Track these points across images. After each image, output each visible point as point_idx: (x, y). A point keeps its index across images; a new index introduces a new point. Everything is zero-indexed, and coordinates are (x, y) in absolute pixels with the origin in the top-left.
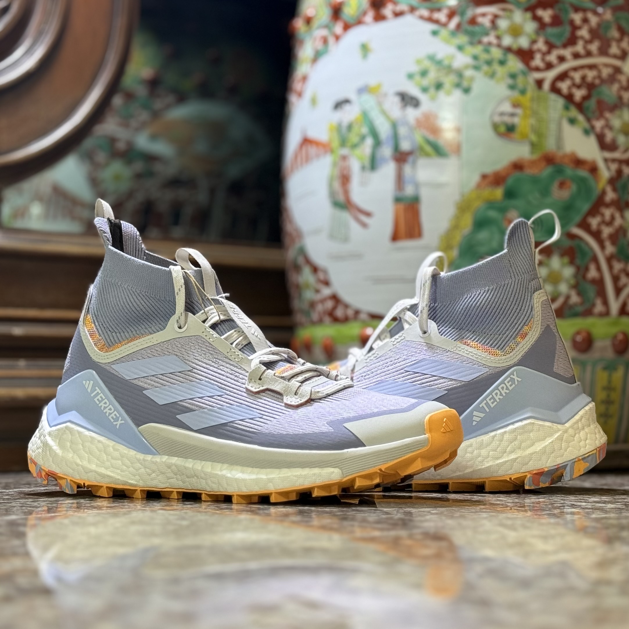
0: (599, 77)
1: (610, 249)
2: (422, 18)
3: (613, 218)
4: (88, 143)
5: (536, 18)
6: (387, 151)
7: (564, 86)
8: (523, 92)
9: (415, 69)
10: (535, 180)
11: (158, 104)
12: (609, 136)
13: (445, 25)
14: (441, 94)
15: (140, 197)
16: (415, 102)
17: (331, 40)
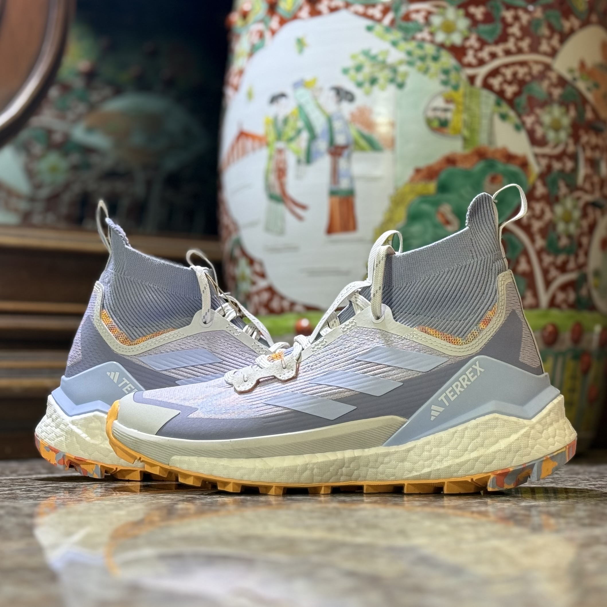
0: (530, 73)
1: (540, 242)
2: (356, 13)
3: (543, 212)
4: (24, 135)
5: (469, 15)
6: (322, 145)
7: (496, 82)
8: (456, 88)
9: (350, 64)
10: (467, 175)
11: (95, 97)
12: (539, 132)
13: (379, 21)
14: (376, 89)
15: (77, 189)
16: (350, 97)
17: (268, 35)
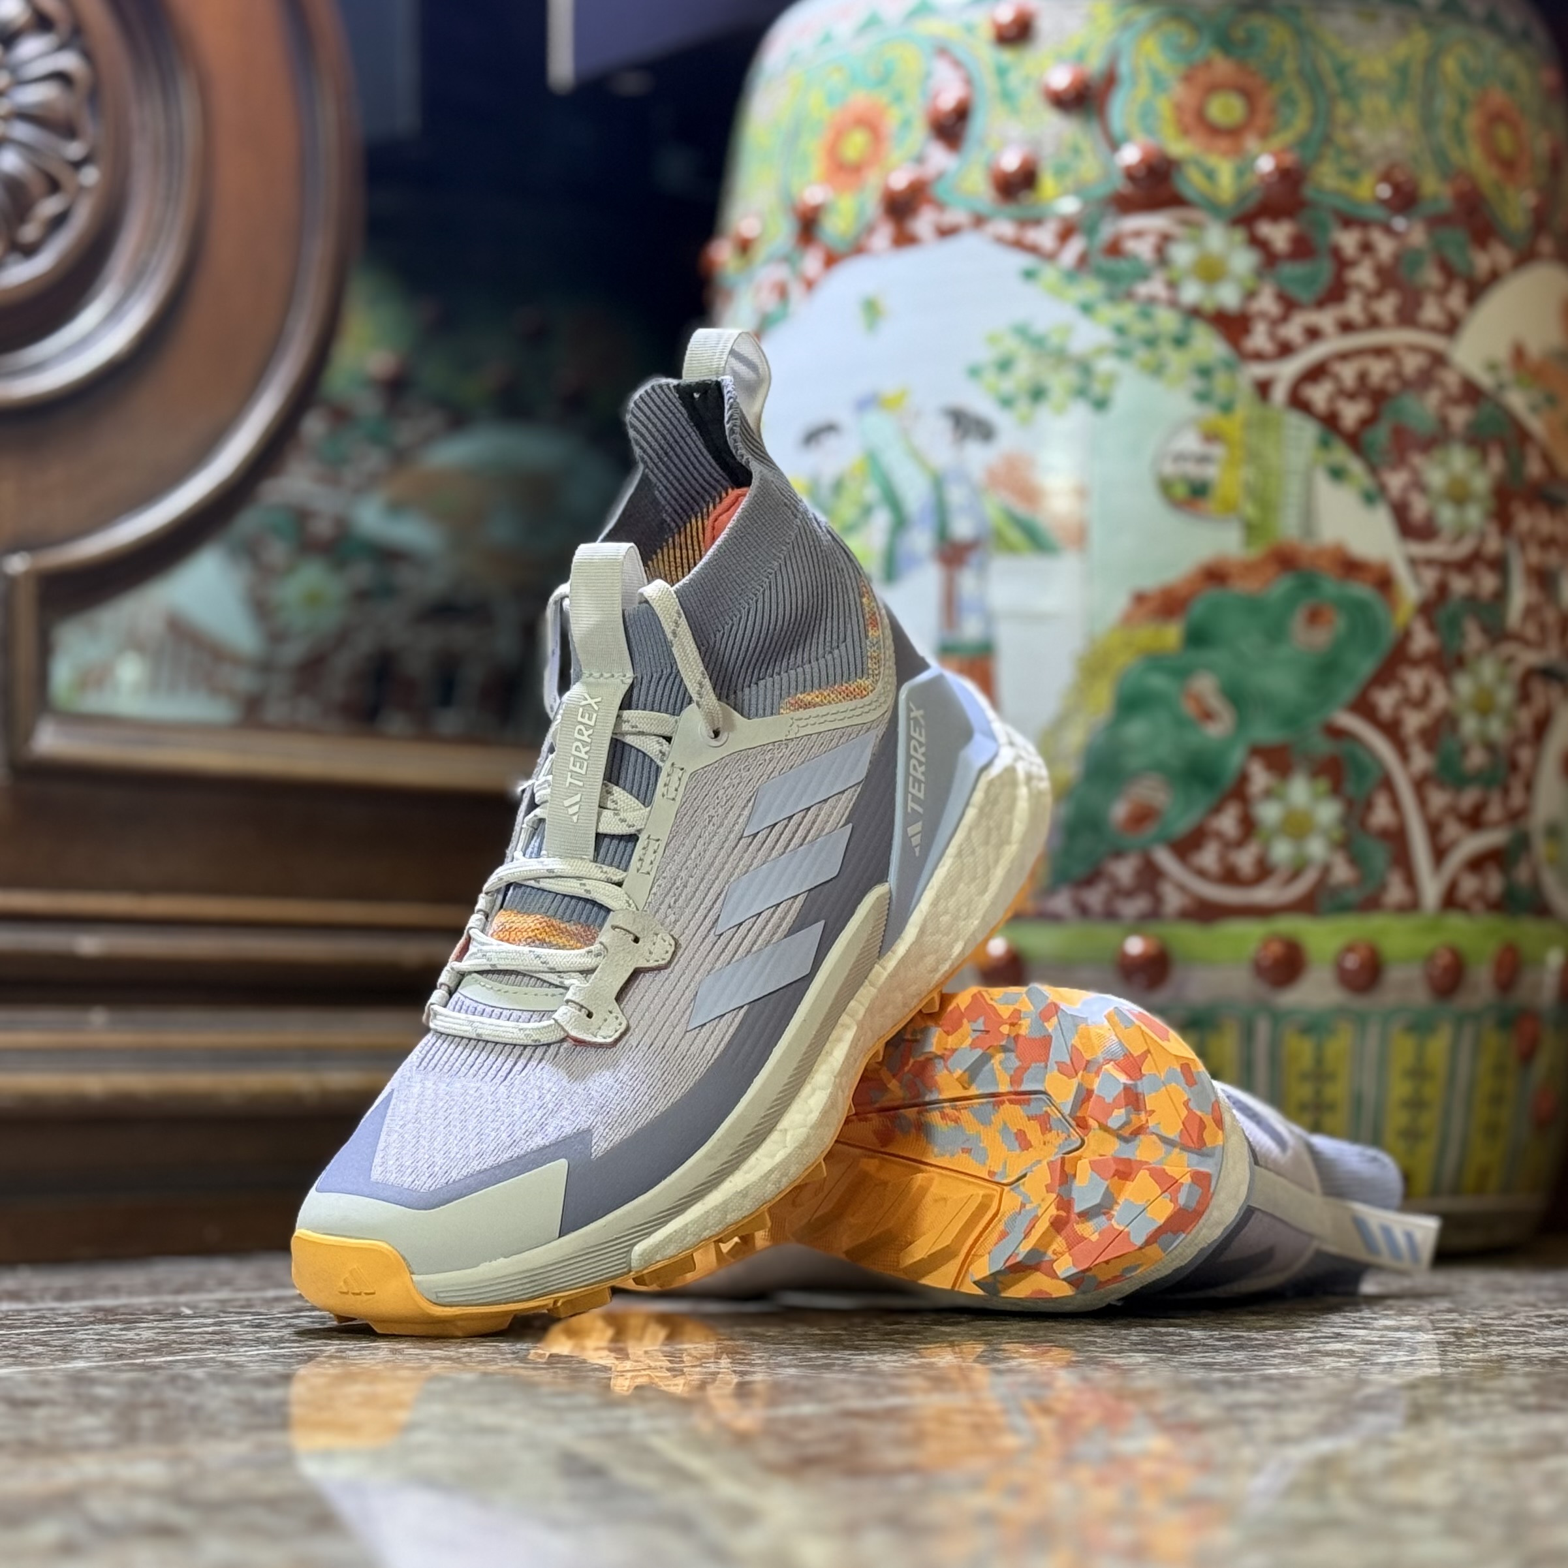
0: (1398, 374)
1: (1421, 760)
2: (1000, 240)
3: (1427, 691)
4: (248, 521)
5: (1258, 243)
6: (921, 540)
7: (1319, 394)
8: (1227, 408)
9: (985, 355)
10: (1254, 607)
11: (405, 433)
12: (1419, 508)
13: (1051, 257)
14: (1044, 413)
15: (364, 644)
16: (983, 431)
17: (796, 291)
